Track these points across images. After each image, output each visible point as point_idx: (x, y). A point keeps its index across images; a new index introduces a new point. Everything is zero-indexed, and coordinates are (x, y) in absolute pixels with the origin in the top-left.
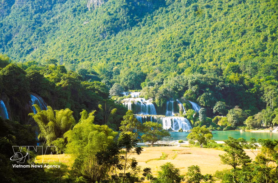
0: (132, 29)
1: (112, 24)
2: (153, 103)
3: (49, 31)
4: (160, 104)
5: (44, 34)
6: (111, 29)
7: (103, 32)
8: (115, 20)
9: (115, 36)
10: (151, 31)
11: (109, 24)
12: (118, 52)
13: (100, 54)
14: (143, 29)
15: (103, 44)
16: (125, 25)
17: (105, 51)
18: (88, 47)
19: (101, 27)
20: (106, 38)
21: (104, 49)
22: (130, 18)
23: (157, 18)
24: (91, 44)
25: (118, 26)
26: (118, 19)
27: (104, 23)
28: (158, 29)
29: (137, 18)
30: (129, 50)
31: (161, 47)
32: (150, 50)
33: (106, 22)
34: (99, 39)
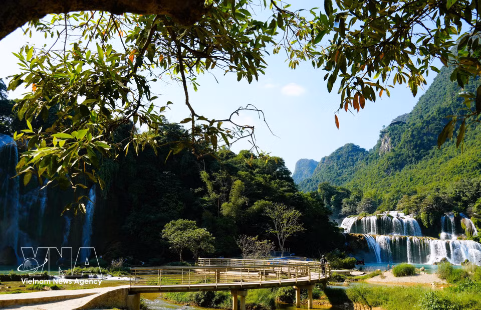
0: (418, 163)
1: (396, 160)
2: (416, 219)
3: (346, 180)
4: (428, 221)
5: (341, 183)
6: (396, 165)
7: (387, 169)
8: (400, 155)
9: (400, 171)
10: (439, 161)
11: (393, 160)
12: (401, 185)
13: (382, 189)
14: (430, 161)
15: (385, 180)
16: (410, 159)
17: (388, 186)
18: (372, 184)
19: (385, 165)
20: (390, 175)
21: (386, 184)
22: (416, 152)
23: (447, 150)
24: (374, 181)
25: (402, 161)
26: (403, 154)
27: (388, 159)
28: (448, 158)
29: (424, 152)
30: (413, 182)
31: (451, 173)
32: (437, 179)
33: (389, 159)
34: (383, 176)
